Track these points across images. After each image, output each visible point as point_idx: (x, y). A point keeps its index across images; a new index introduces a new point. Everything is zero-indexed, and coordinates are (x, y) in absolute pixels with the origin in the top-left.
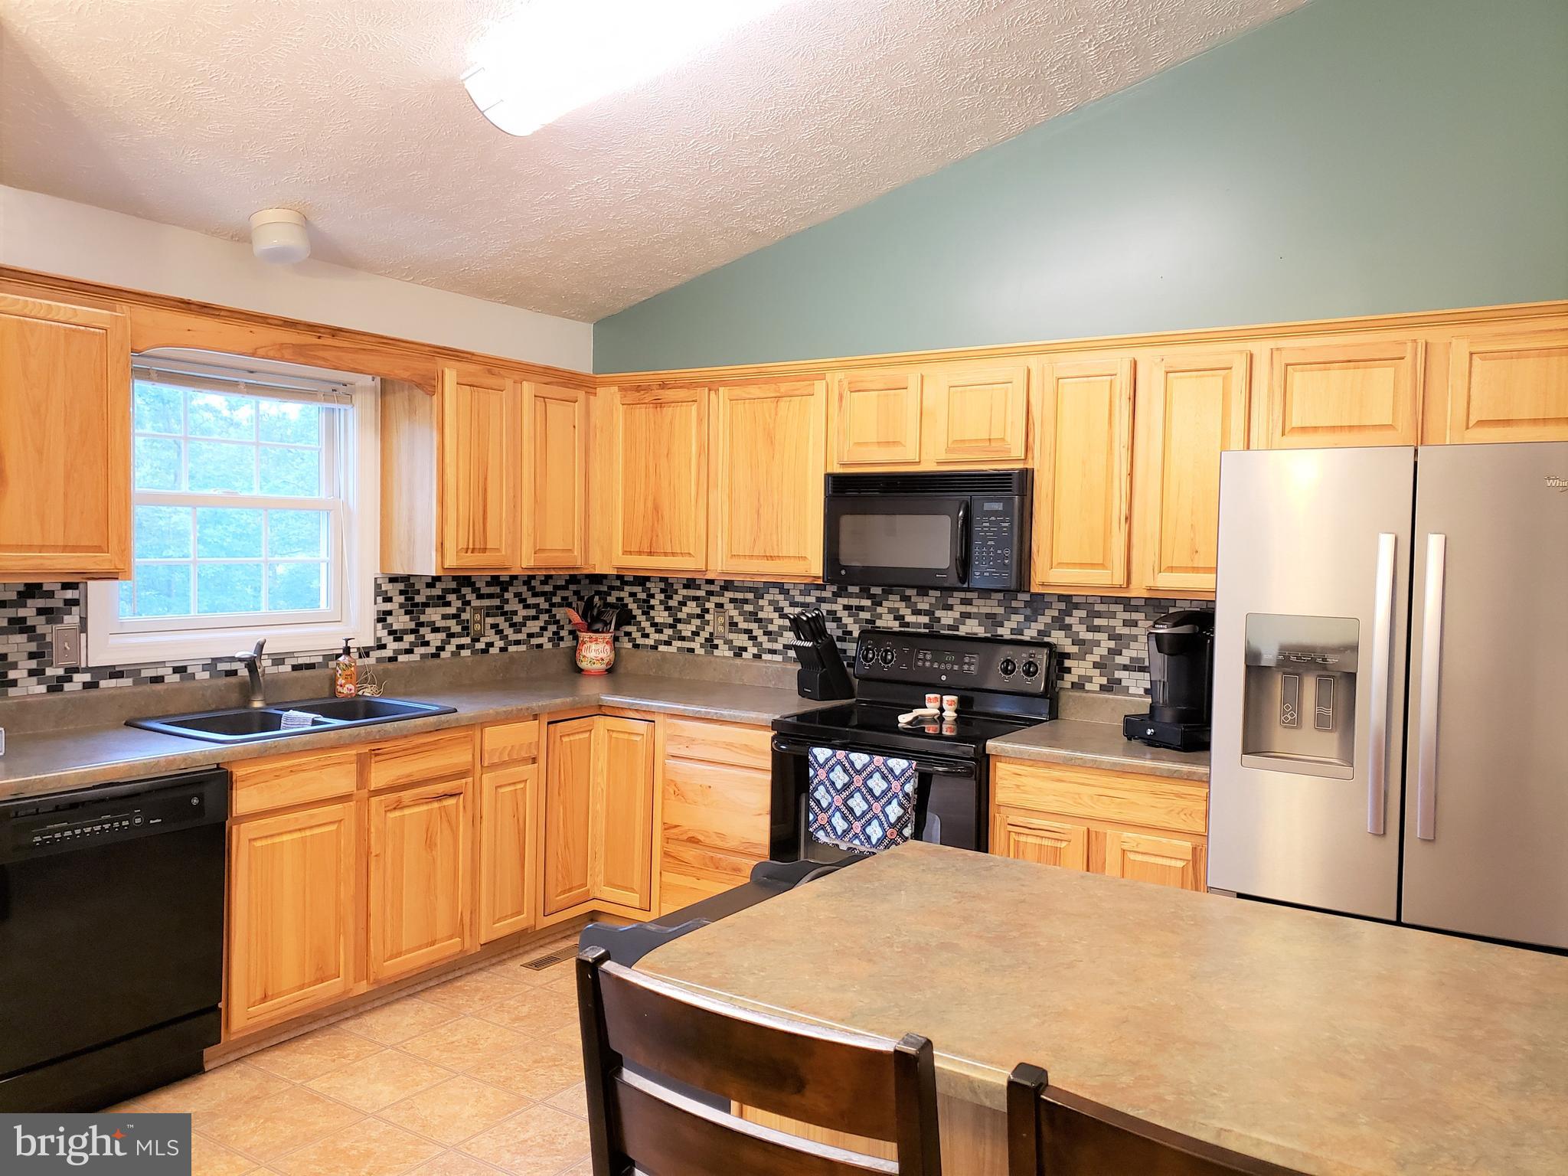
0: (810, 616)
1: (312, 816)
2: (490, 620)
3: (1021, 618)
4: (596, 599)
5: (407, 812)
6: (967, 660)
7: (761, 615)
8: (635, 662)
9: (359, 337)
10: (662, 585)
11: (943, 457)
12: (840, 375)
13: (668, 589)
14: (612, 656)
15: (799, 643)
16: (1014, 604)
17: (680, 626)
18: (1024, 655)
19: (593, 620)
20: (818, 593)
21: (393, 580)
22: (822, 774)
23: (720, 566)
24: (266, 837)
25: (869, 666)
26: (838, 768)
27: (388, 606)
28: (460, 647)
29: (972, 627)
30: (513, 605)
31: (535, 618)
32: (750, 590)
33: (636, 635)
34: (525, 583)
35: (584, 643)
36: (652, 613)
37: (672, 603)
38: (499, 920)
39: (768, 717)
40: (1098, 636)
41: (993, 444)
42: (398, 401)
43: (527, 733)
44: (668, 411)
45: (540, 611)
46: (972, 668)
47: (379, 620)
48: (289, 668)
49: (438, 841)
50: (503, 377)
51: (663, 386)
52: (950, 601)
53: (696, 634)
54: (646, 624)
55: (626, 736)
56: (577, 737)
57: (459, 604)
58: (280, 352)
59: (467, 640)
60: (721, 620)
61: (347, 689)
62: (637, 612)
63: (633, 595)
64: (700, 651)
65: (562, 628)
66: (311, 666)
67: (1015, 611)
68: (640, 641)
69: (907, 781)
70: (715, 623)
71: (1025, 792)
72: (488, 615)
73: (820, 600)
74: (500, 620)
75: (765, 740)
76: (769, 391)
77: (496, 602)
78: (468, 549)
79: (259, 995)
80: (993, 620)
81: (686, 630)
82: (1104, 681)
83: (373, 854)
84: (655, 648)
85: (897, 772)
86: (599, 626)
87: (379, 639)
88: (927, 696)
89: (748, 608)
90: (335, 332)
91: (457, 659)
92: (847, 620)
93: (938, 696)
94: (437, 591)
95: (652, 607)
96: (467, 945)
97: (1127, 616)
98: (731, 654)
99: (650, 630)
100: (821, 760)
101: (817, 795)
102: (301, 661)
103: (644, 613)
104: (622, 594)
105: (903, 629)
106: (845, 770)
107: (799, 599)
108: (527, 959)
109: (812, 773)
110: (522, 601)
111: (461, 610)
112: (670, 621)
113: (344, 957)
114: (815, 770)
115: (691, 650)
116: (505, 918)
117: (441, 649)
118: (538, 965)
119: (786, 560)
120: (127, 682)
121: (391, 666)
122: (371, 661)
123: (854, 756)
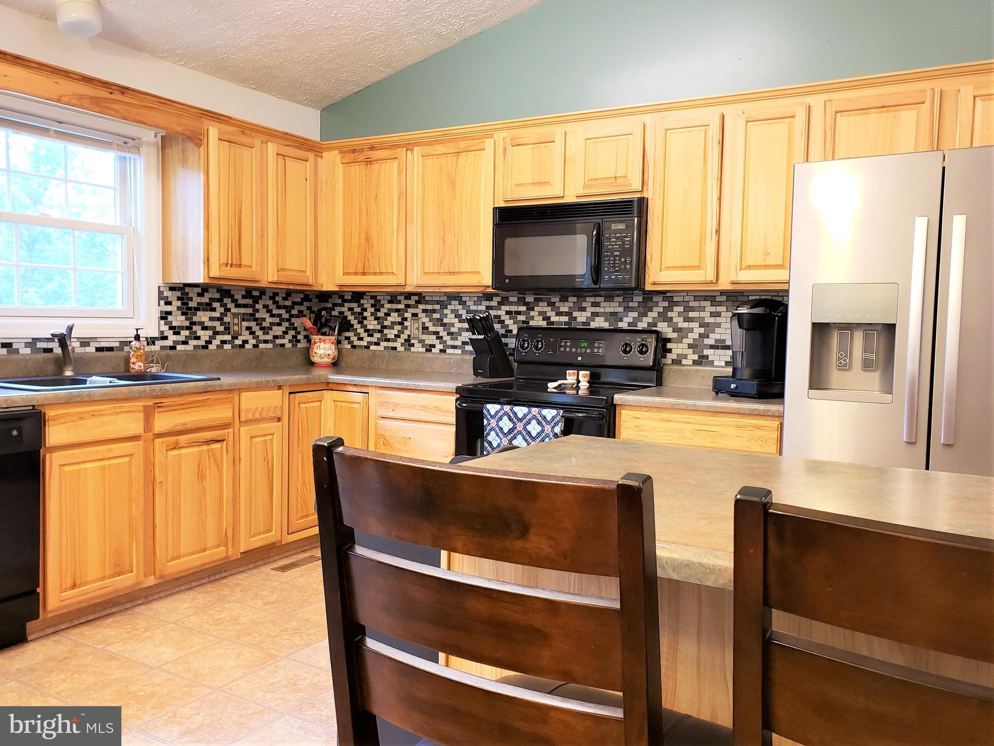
0: (482, 316)
1: (110, 450)
2: (245, 324)
3: (635, 314)
4: (324, 313)
5: (183, 451)
6: (596, 345)
7: (445, 321)
8: (352, 357)
9: (142, 96)
10: (373, 302)
11: (581, 192)
12: (505, 134)
13: (377, 306)
14: (336, 353)
15: (474, 337)
16: (631, 304)
17: (386, 331)
18: (638, 340)
19: (322, 326)
20: (487, 303)
21: (172, 289)
22: (493, 422)
23: (414, 281)
24: (73, 464)
25: (525, 352)
26: (505, 418)
27: (168, 308)
28: (223, 342)
29: (600, 323)
30: (262, 314)
31: (279, 324)
32: (438, 302)
33: (354, 339)
34: (271, 298)
35: (315, 343)
36: (365, 322)
37: (380, 314)
38: (254, 535)
39: (452, 386)
40: (691, 325)
41: (618, 180)
42: (174, 153)
43: (273, 399)
44: (375, 166)
45: (282, 320)
46: (600, 351)
47: (162, 318)
48: (94, 350)
49: (208, 475)
50: (253, 138)
51: (372, 148)
52: (584, 304)
53: (398, 336)
54: (361, 331)
55: (347, 405)
56: (311, 405)
57: (222, 310)
58: (79, 102)
59: (228, 337)
60: (416, 325)
61: (137, 366)
62: (354, 322)
63: (351, 309)
64: (401, 349)
65: (299, 333)
66: (111, 349)
67: (632, 309)
68: (356, 343)
69: (556, 424)
70: (412, 328)
71: (642, 431)
72: (243, 320)
73: (489, 308)
74: (253, 324)
75: (450, 403)
76: (451, 148)
77: (250, 311)
78: (227, 264)
79: (69, 583)
80: (614, 316)
81: (391, 333)
82: (696, 357)
83: (158, 481)
84: (367, 347)
85: (549, 419)
86: (326, 330)
87: (162, 332)
88: (568, 372)
89: (436, 316)
90: (124, 90)
91: (220, 351)
92: (509, 322)
93: (576, 372)
94: (205, 299)
95: (365, 318)
96: (230, 552)
97: (713, 309)
98: (424, 350)
99: (364, 335)
100: (493, 412)
101: (490, 438)
102: (102, 345)
103: (359, 322)
104: (343, 309)
105: (548, 326)
106: (510, 419)
107: (473, 308)
108: (275, 565)
109: (485, 422)
110: (269, 311)
111: (223, 315)
112: (379, 327)
113: (136, 557)
114: (488, 420)
115: (395, 348)
116: (259, 534)
117: (209, 342)
118: (284, 569)
119: (464, 275)
121: (171, 352)
122: (156, 347)
123: (516, 409)
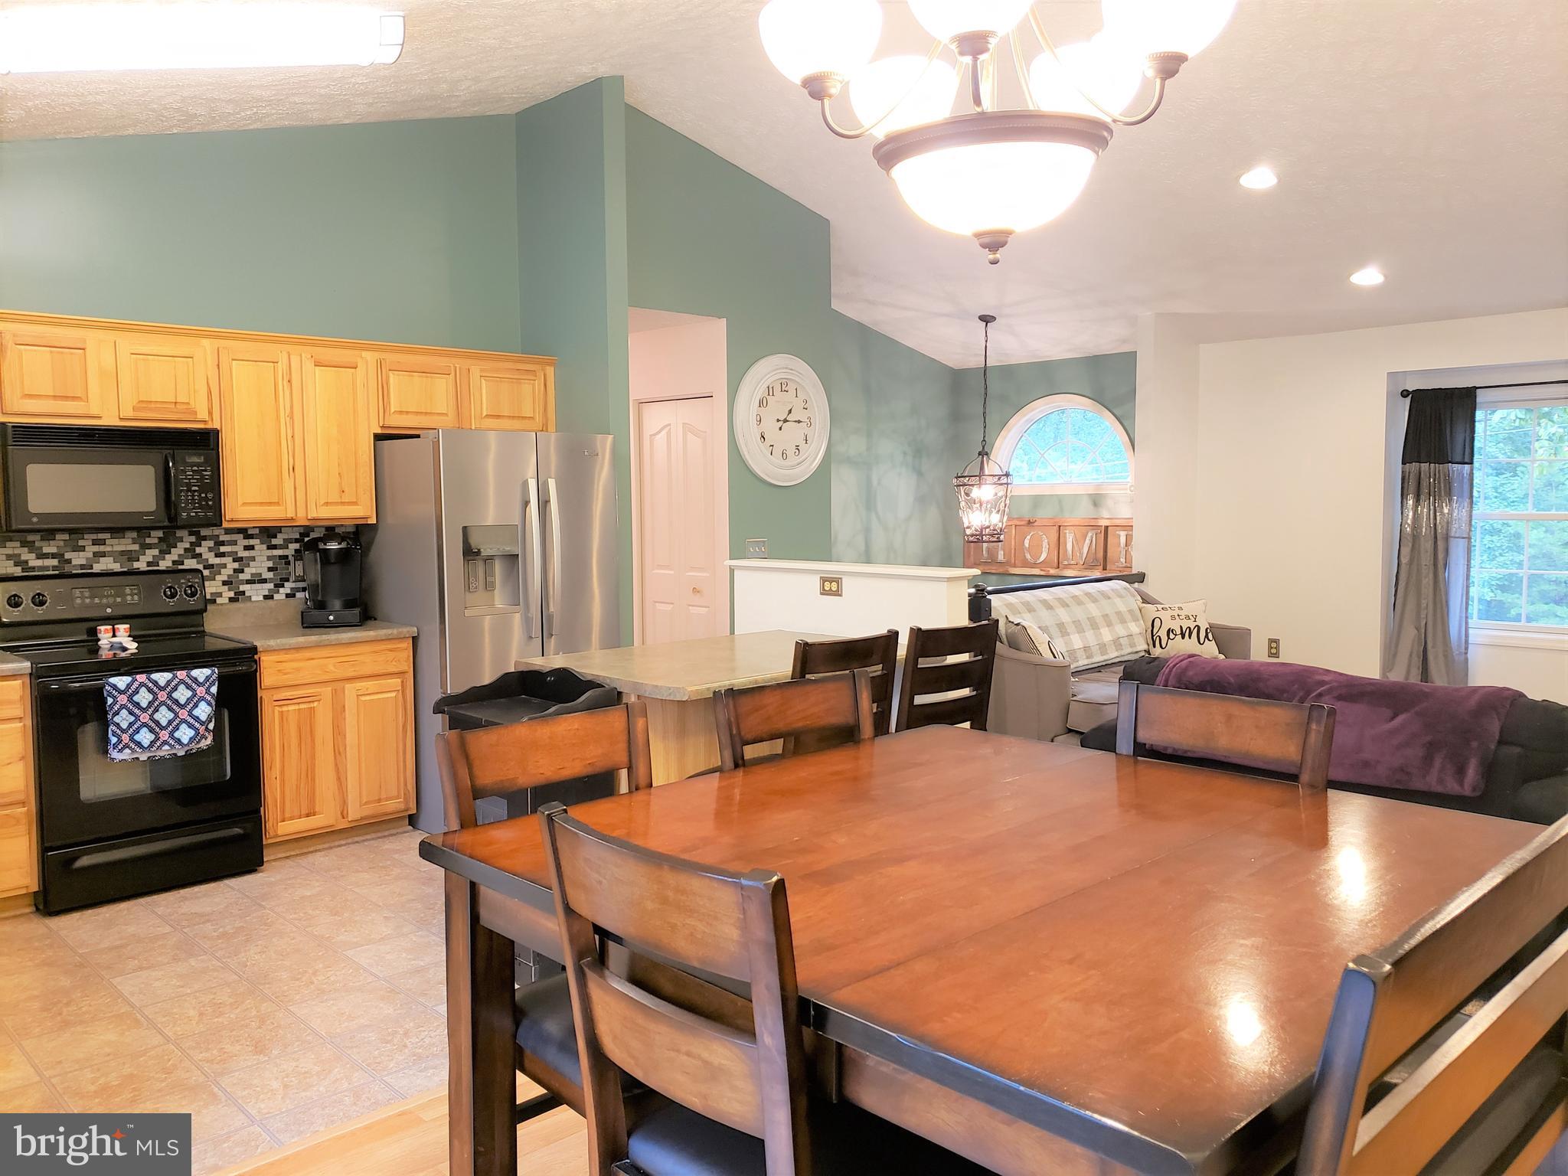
3: (156, 552)
6: (123, 592)
16: (148, 540)
22: (123, 699)
26: (141, 689)
40: (223, 560)
41: (178, 406)
46: (136, 597)
67: (150, 546)
69: (212, 684)
71: (285, 674)
80: (132, 557)
82: (232, 594)
88: (99, 629)
97: (247, 542)
100: (120, 686)
106: (149, 690)
109: (110, 701)
123: (155, 676)
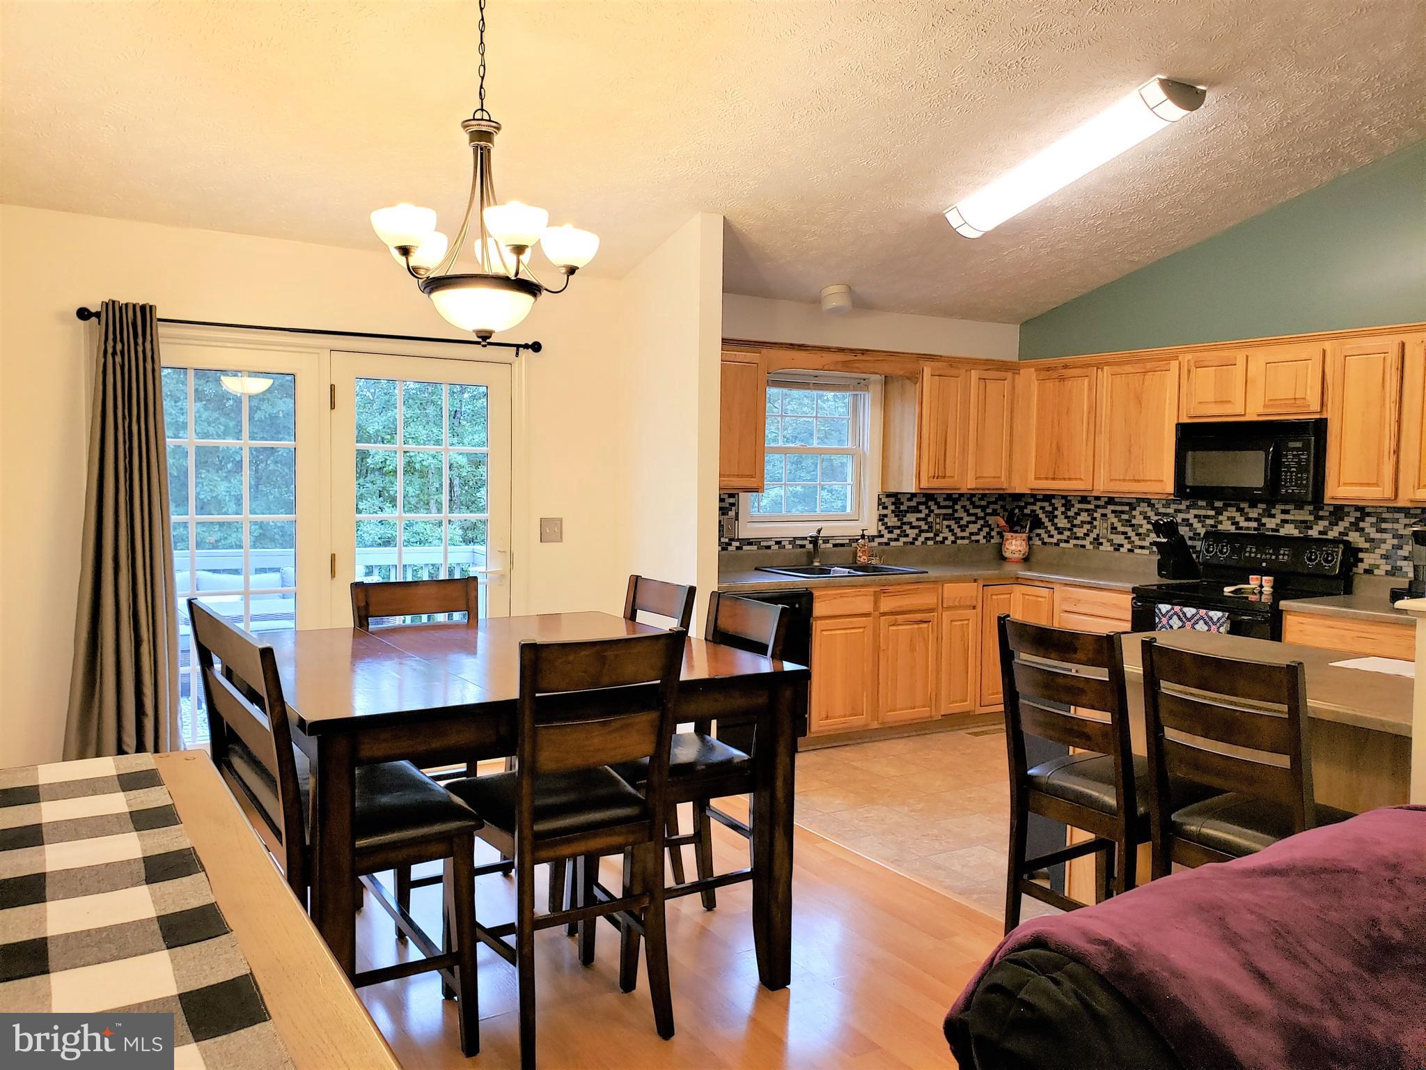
0: (1166, 521)
1: (853, 622)
2: (946, 523)
3: (1326, 523)
4: (1017, 511)
5: (900, 627)
6: (1282, 552)
7: (1134, 522)
8: (1042, 554)
9: (876, 353)
10: (1063, 501)
11: (1261, 411)
12: (1189, 356)
13: (1068, 504)
14: (1027, 549)
15: (1158, 540)
16: (1321, 513)
17: (1075, 530)
18: (1324, 549)
19: (1014, 524)
20: (1176, 506)
21: (888, 496)
22: (1164, 621)
23: (1102, 486)
24: (828, 630)
25: (1210, 556)
26: (1175, 617)
27: (885, 512)
28: (927, 539)
29: (1290, 530)
30: (961, 513)
31: (975, 522)
32: (1128, 504)
33: (1044, 536)
34: (968, 499)
35: (1007, 539)
36: (1056, 521)
37: (1070, 514)
38: (953, 702)
39: (1130, 586)
40: (1384, 536)
41: (1297, 402)
42: (895, 388)
43: (969, 590)
44: (1069, 383)
45: (978, 518)
46: (1286, 557)
47: (880, 520)
48: (831, 546)
49: (917, 648)
50: (959, 369)
51: (1066, 367)
52: (1273, 511)
53: (1087, 535)
54: (1051, 528)
55: (1034, 598)
56: (1002, 596)
57: (927, 512)
58: (837, 366)
59: (931, 535)
60: (1105, 525)
61: (863, 559)
62: (1045, 520)
63: (1042, 508)
64: (1089, 547)
65: (993, 530)
66: (842, 545)
67: (1321, 518)
68: (1047, 540)
69: (1222, 625)
70: (1101, 528)
72: (944, 519)
73: (1177, 511)
74: (952, 523)
75: (1127, 601)
76: (1138, 368)
77: (950, 511)
78: (934, 476)
79: (824, 716)
80: (1306, 525)
81: (1080, 532)
83: (882, 649)
84: (1057, 544)
85: (1215, 620)
86: (1017, 528)
87: (880, 531)
88: (1251, 577)
89: (1125, 517)
90: (864, 352)
91: (924, 546)
92: (1197, 525)
93: (1259, 577)
94: (913, 503)
95: (1056, 517)
96: (933, 713)
98: (1112, 549)
99: (1054, 532)
100: (1164, 611)
102: (838, 542)
103: (1049, 521)
104: (1035, 508)
105: (1237, 531)
106: (1180, 619)
107: (1162, 510)
108: (970, 731)
109: (1157, 620)
110: (967, 511)
111: (928, 515)
112: (1069, 526)
113: (865, 704)
114: (1160, 618)
115: (1083, 546)
116: (956, 702)
117: (915, 539)
118: (976, 734)
119: (1149, 483)
120: (755, 548)
121: (886, 547)
122: (875, 544)
123: (1186, 609)
